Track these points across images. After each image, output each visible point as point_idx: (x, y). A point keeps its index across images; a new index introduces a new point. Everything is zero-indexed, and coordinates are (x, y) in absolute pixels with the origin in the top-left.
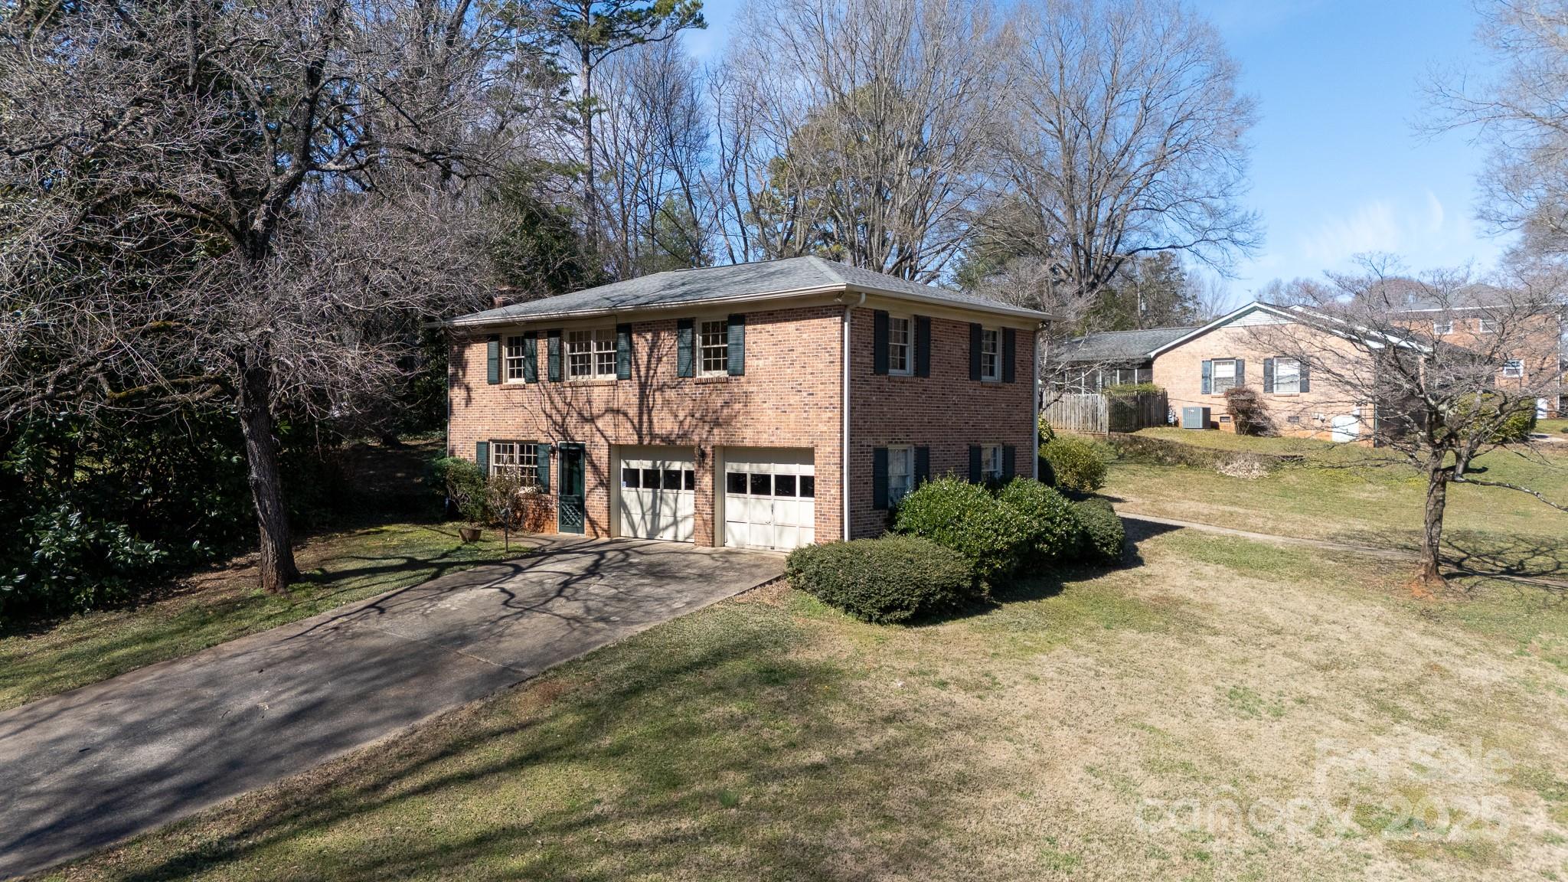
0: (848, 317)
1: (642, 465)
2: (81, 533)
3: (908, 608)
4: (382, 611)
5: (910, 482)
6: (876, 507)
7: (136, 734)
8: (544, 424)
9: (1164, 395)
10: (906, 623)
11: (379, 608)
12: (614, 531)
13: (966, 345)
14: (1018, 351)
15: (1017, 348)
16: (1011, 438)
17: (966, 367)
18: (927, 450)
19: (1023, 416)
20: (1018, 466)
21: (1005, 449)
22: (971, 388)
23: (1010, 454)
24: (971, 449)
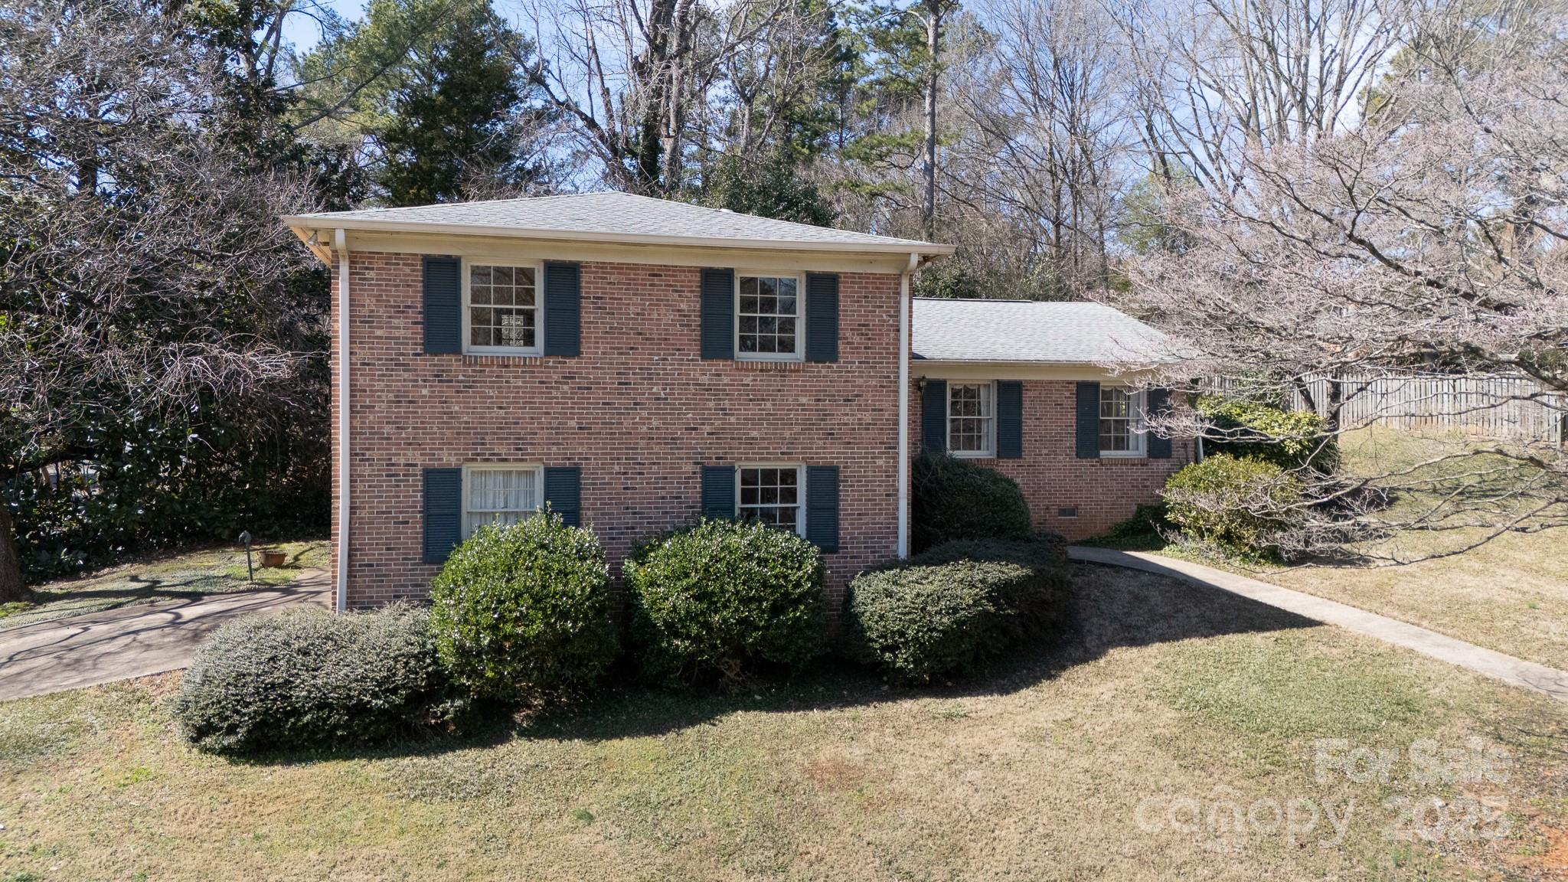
0: (344, 268)
6: (428, 561)
13: (690, 303)
14: (849, 309)
15: (844, 303)
16: (830, 454)
17: (690, 338)
18: (575, 472)
19: (868, 417)
20: (849, 500)
21: (813, 472)
22: (704, 372)
23: (826, 480)
24: (707, 471)
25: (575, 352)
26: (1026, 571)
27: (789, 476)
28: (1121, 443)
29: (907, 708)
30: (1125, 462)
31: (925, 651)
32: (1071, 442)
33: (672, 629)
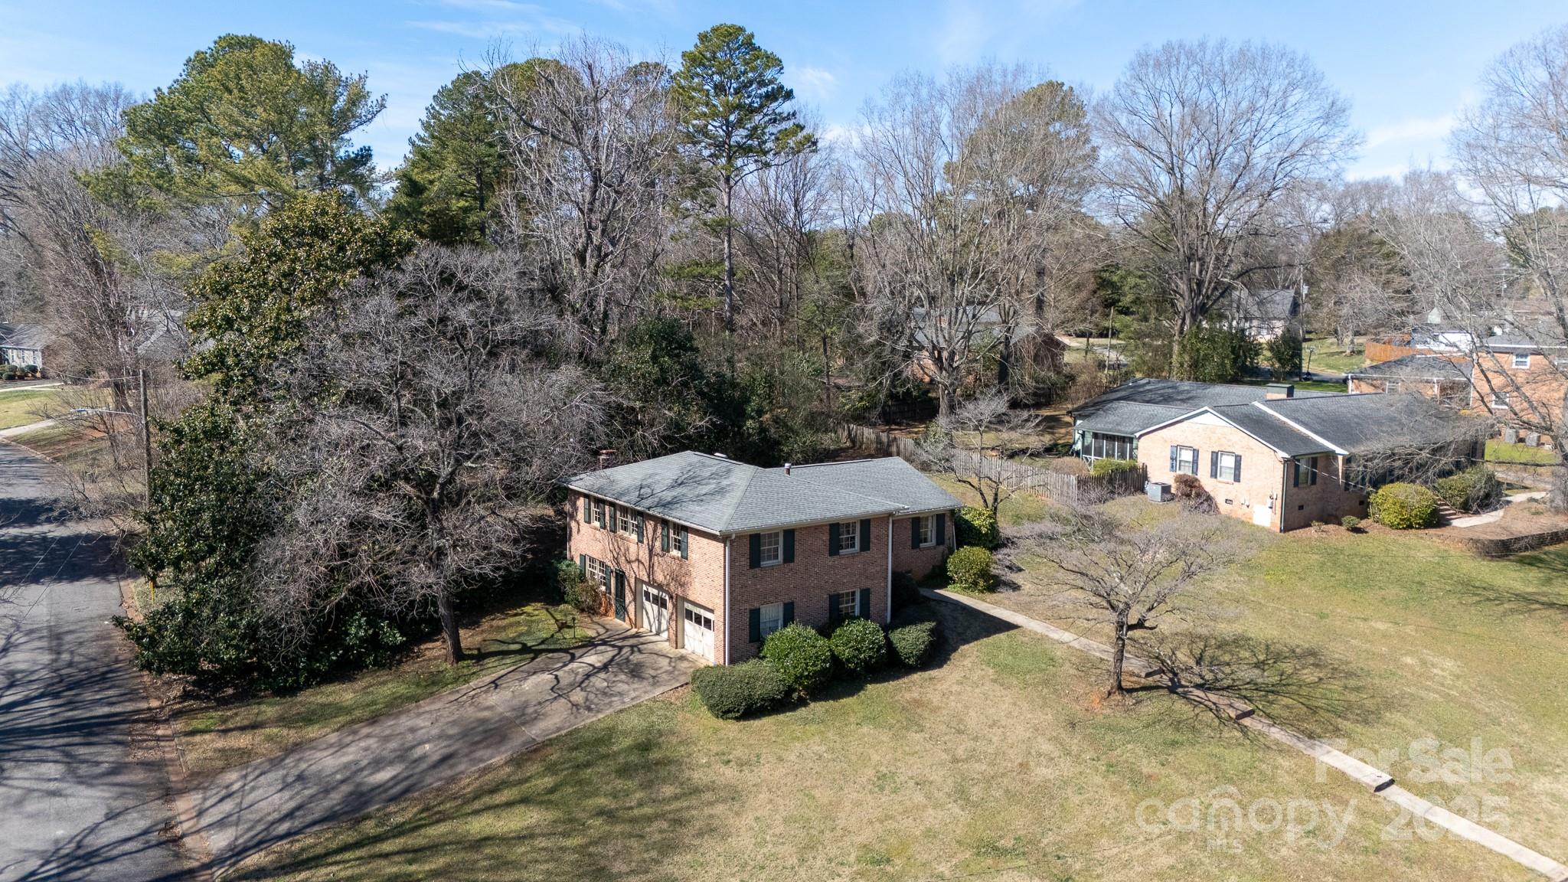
0: (728, 544)
1: (653, 591)
2: (366, 631)
3: (738, 711)
4: (496, 686)
5: (780, 622)
6: (751, 641)
7: (378, 764)
8: (610, 556)
9: (1145, 468)
10: (737, 719)
11: (495, 684)
12: (638, 624)
13: (826, 537)
14: (874, 531)
15: (872, 529)
16: (868, 584)
17: (825, 550)
18: (792, 603)
19: (878, 569)
20: (873, 600)
21: (862, 591)
22: (830, 561)
23: (866, 594)
24: (831, 597)
25: (793, 561)
26: (934, 624)
27: (853, 593)
28: (926, 541)
29: (916, 677)
30: (929, 548)
31: (919, 658)
32: (910, 543)
33: (848, 660)
